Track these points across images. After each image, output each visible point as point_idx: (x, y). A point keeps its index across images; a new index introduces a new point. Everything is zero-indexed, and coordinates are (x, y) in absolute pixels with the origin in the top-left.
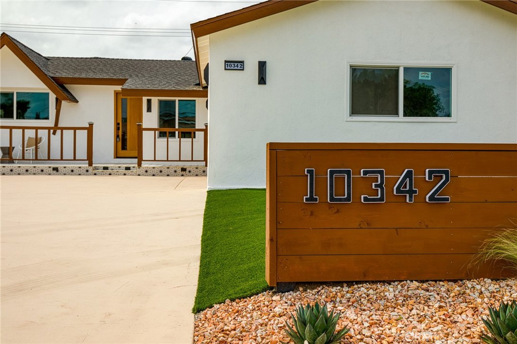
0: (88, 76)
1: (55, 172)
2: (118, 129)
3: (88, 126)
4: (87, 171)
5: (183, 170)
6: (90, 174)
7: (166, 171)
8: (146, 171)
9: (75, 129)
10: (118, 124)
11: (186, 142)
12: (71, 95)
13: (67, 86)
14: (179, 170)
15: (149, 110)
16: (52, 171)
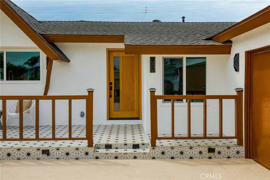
0: (80, 33)
1: (45, 156)
2: (110, 88)
3: (87, 94)
4: (87, 154)
5: (211, 150)
6: (91, 158)
7: (188, 153)
8: (163, 153)
9: (70, 98)
10: (111, 84)
11: (197, 107)
12: (63, 54)
13: (58, 44)
14: (205, 150)
15: (153, 69)
16: (41, 155)
